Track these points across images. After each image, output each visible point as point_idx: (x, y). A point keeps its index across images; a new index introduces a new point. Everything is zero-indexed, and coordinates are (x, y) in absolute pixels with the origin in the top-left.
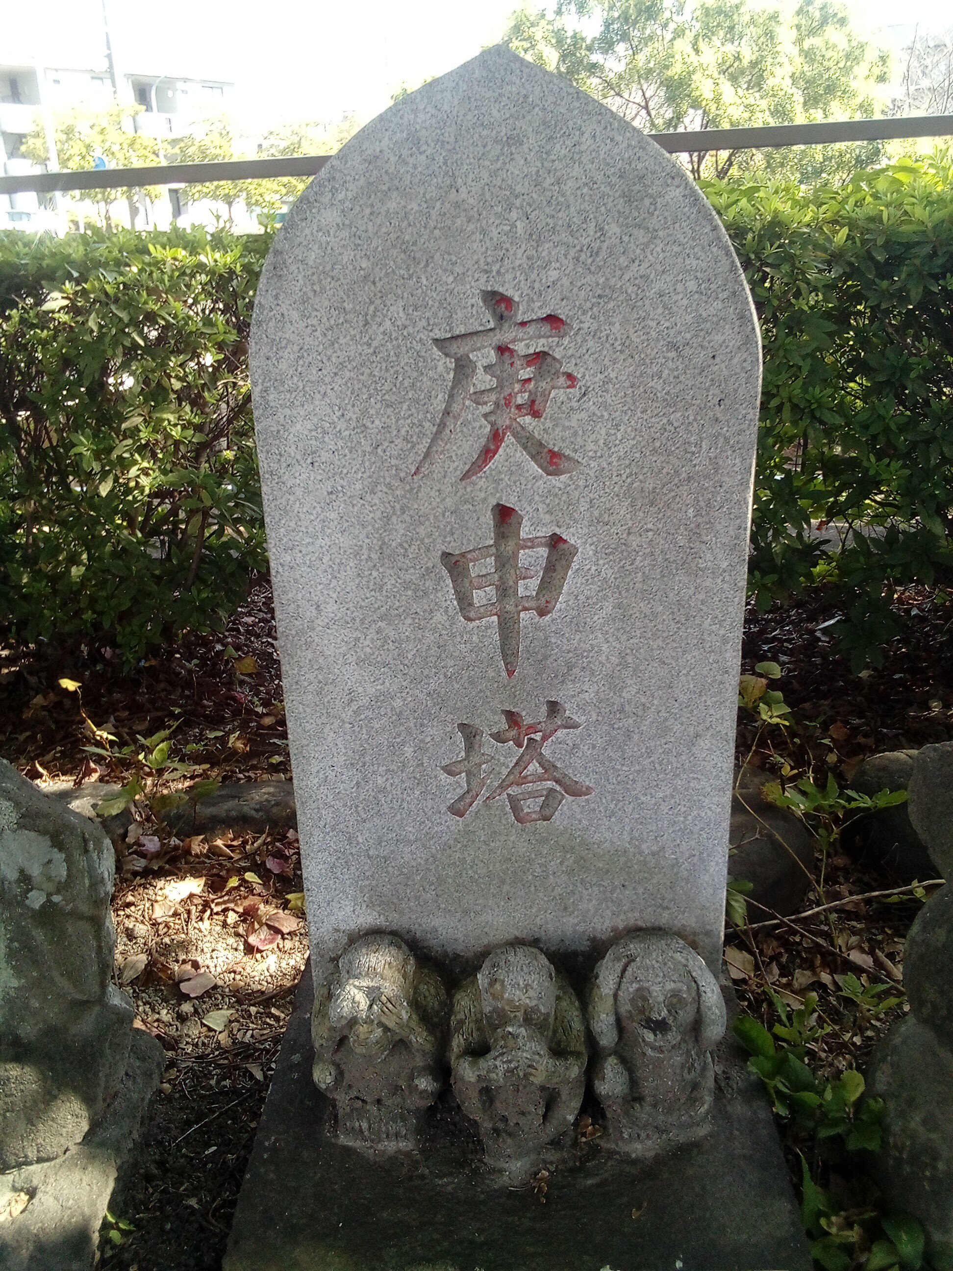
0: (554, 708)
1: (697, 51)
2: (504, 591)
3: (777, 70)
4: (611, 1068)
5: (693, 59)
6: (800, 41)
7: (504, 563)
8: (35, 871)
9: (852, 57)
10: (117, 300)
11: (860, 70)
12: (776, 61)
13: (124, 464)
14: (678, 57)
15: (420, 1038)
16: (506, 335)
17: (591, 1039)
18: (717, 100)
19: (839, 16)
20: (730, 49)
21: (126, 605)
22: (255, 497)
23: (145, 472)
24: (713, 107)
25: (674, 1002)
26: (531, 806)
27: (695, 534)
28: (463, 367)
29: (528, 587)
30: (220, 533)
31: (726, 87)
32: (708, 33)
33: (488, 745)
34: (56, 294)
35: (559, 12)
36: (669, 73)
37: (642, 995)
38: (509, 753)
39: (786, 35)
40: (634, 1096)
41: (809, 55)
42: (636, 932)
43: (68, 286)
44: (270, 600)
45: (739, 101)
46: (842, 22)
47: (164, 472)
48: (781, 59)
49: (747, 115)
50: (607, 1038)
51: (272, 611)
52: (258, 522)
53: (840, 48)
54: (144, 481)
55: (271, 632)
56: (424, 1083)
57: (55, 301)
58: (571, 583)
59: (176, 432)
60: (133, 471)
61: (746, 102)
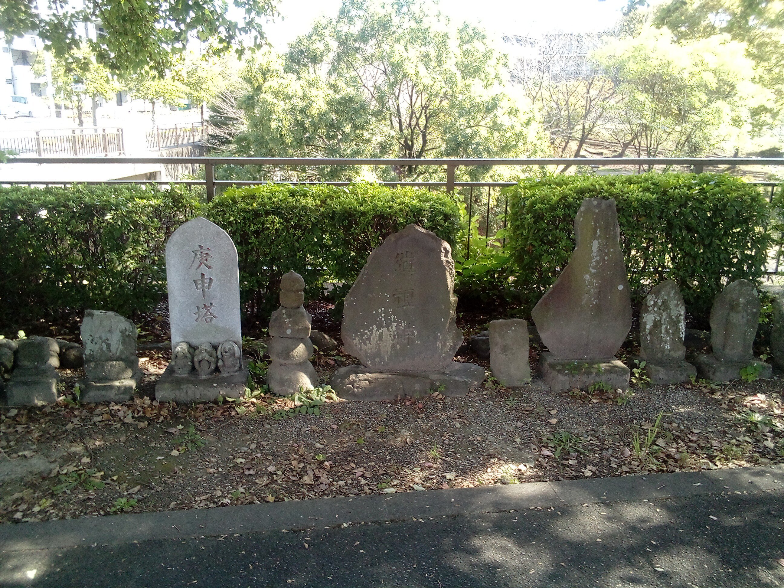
0: (211, 304)
1: (406, 50)
2: (203, 286)
3: (448, 60)
4: (220, 361)
5: (405, 54)
6: (460, 46)
7: (203, 282)
8: (127, 328)
9: (487, 55)
10: (126, 216)
11: (492, 62)
12: (448, 56)
13: (126, 262)
14: (397, 53)
15: (189, 355)
16: (202, 250)
17: (217, 357)
18: (417, 74)
19: (482, 34)
20: (423, 49)
21: (122, 302)
22: (164, 271)
23: (131, 263)
24: (414, 78)
25: (230, 349)
26: (208, 320)
27: (230, 278)
28: (196, 254)
29: (206, 285)
30: (151, 282)
31: (422, 68)
32: (413, 41)
33: (201, 309)
34: (108, 214)
35: (339, 22)
36: (392, 60)
37: (225, 348)
38: (204, 311)
39: (453, 43)
40: (224, 365)
41: (466, 54)
42: (226, 341)
43: (112, 212)
44: (168, 306)
45: (429, 75)
46: (484, 37)
47: (137, 264)
48: (450, 55)
49: (432, 83)
50: (220, 356)
51: (168, 310)
52: (165, 279)
53: (481, 51)
54: (131, 266)
55: (168, 316)
56: (189, 363)
57: (109, 217)
58: (213, 284)
59: (141, 252)
60: (128, 263)
61: (432, 76)
